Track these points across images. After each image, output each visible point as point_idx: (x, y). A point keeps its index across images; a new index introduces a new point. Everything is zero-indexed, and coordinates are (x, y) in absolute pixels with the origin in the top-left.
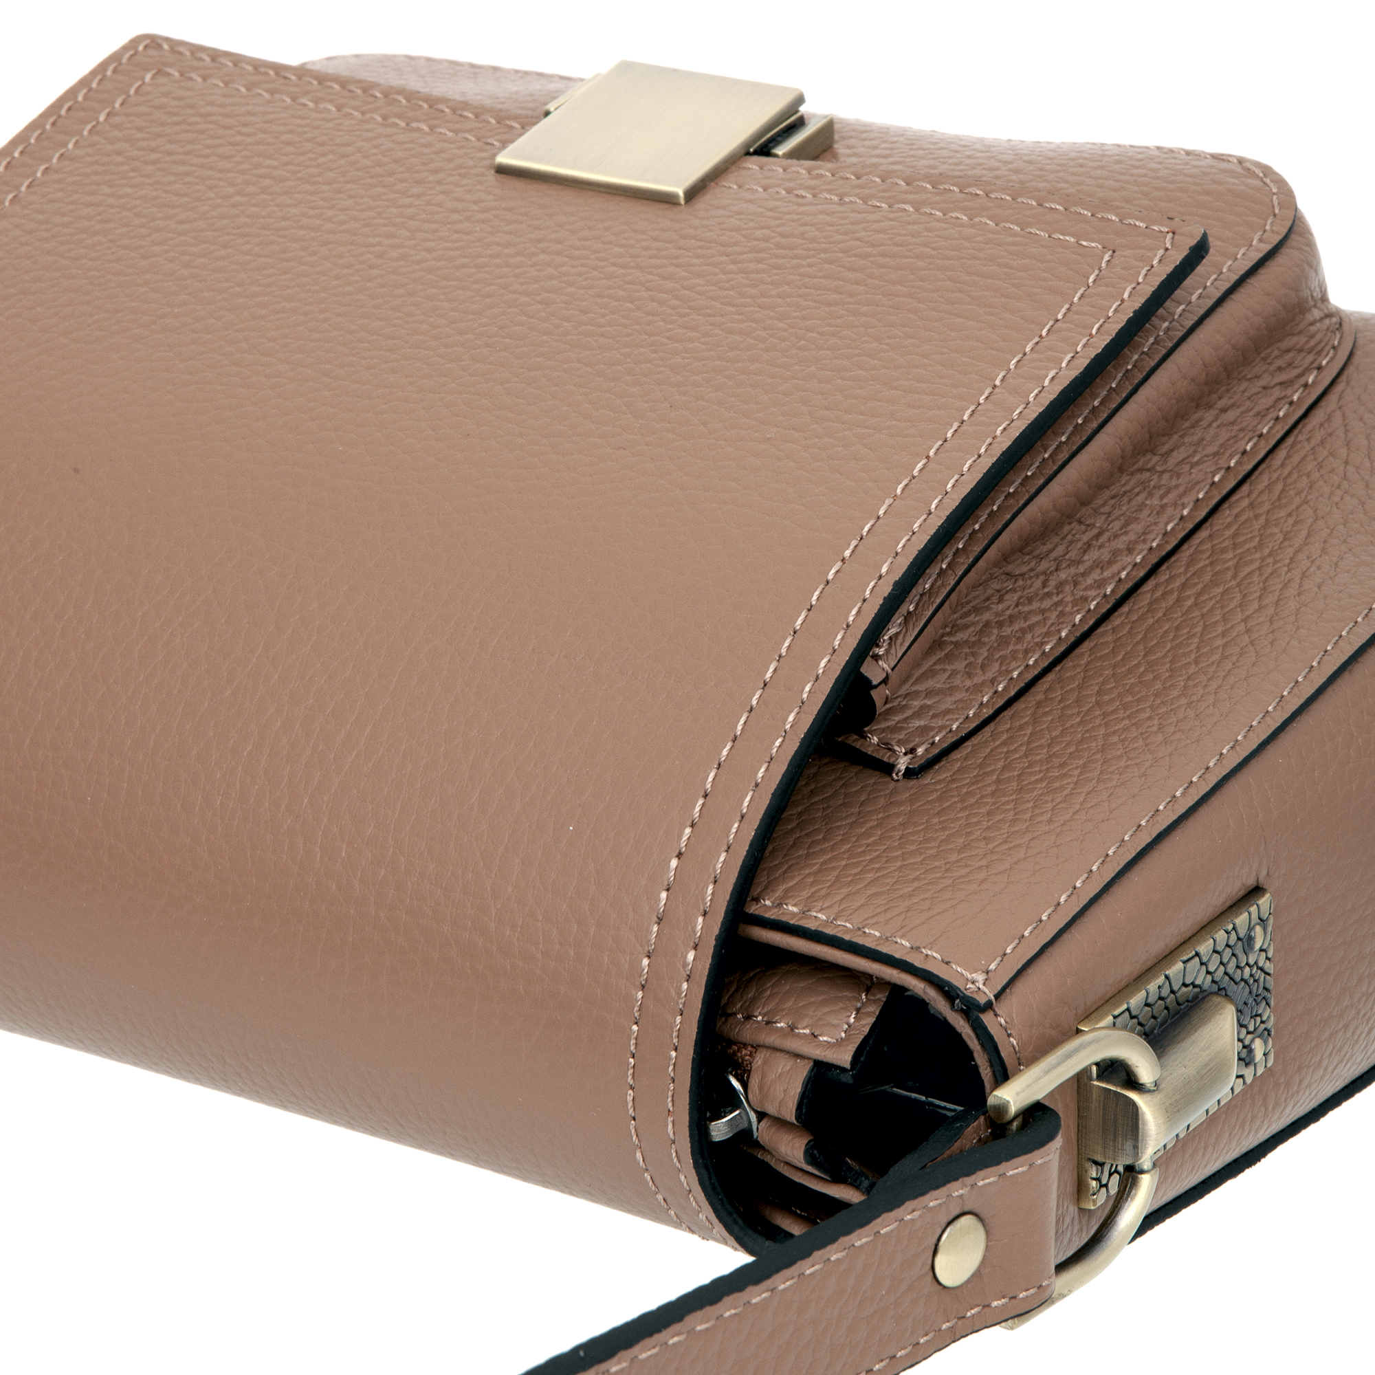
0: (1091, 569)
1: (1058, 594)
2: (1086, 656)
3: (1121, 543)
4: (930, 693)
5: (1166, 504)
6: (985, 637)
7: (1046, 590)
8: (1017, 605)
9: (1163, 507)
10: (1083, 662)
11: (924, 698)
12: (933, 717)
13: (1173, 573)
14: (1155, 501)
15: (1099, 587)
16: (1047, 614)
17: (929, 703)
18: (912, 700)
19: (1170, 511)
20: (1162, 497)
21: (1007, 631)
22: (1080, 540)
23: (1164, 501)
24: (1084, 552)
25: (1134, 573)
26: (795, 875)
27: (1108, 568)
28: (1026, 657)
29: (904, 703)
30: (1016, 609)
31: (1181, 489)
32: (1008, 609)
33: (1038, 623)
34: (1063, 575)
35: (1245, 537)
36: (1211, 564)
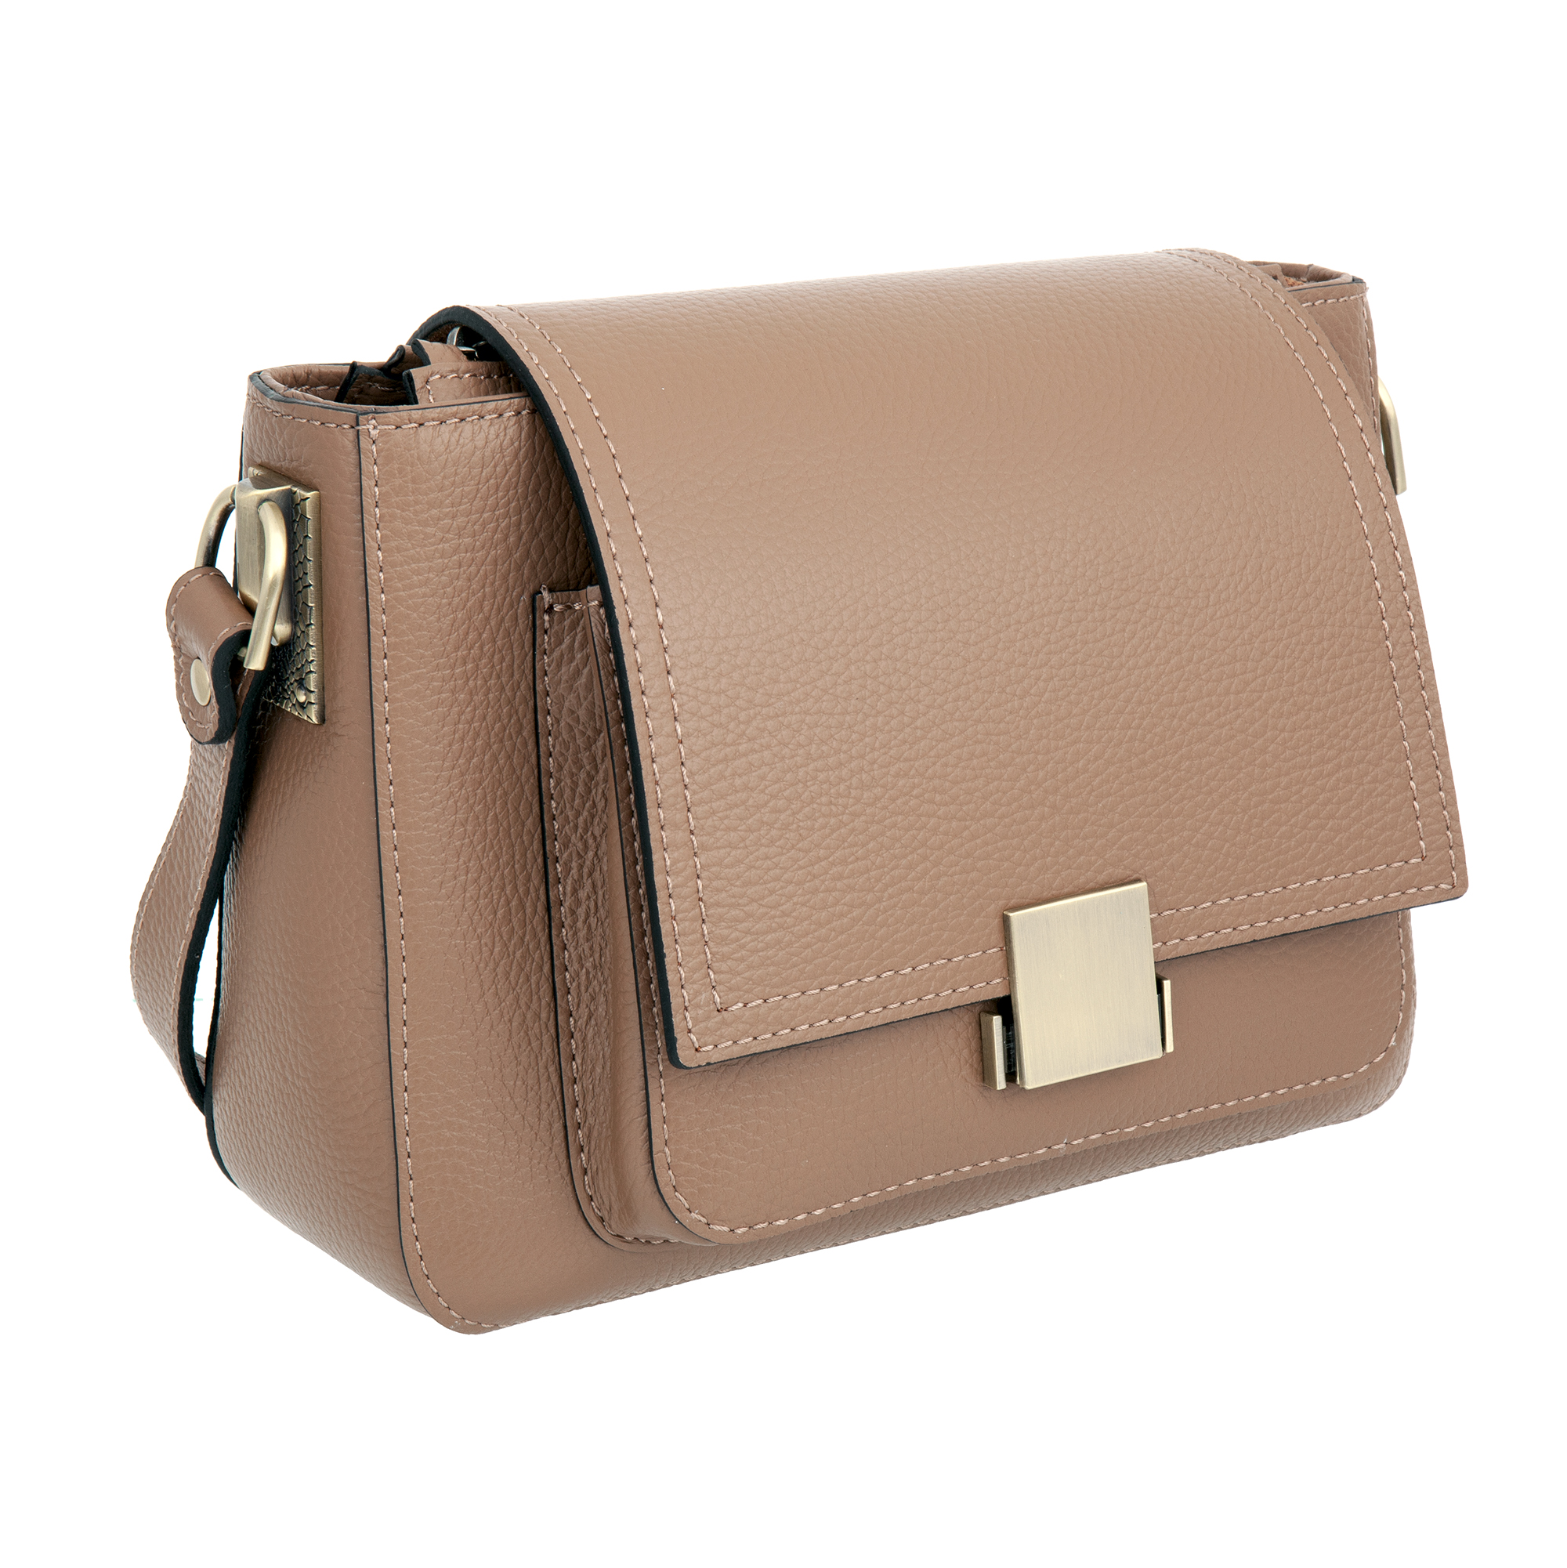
0: (581, 876)
1: (582, 837)
2: (528, 795)
3: (581, 911)
4: (578, 673)
5: (582, 969)
6: (589, 755)
7: (590, 833)
8: (594, 801)
9: (582, 966)
10: (526, 787)
11: (577, 664)
12: (562, 655)
13: (537, 916)
14: (588, 965)
15: (565, 864)
16: (574, 812)
17: (572, 665)
18: (583, 656)
19: (576, 966)
20: (588, 972)
21: (583, 775)
22: (602, 888)
23: (584, 970)
24: (593, 883)
25: (556, 891)
26: (526, 443)
27: (572, 883)
28: (556, 760)
29: (584, 651)
30: (592, 799)
31: (583, 988)
32: (596, 793)
33: (573, 800)
34: (591, 854)
35: (521, 980)
36: (522, 939)
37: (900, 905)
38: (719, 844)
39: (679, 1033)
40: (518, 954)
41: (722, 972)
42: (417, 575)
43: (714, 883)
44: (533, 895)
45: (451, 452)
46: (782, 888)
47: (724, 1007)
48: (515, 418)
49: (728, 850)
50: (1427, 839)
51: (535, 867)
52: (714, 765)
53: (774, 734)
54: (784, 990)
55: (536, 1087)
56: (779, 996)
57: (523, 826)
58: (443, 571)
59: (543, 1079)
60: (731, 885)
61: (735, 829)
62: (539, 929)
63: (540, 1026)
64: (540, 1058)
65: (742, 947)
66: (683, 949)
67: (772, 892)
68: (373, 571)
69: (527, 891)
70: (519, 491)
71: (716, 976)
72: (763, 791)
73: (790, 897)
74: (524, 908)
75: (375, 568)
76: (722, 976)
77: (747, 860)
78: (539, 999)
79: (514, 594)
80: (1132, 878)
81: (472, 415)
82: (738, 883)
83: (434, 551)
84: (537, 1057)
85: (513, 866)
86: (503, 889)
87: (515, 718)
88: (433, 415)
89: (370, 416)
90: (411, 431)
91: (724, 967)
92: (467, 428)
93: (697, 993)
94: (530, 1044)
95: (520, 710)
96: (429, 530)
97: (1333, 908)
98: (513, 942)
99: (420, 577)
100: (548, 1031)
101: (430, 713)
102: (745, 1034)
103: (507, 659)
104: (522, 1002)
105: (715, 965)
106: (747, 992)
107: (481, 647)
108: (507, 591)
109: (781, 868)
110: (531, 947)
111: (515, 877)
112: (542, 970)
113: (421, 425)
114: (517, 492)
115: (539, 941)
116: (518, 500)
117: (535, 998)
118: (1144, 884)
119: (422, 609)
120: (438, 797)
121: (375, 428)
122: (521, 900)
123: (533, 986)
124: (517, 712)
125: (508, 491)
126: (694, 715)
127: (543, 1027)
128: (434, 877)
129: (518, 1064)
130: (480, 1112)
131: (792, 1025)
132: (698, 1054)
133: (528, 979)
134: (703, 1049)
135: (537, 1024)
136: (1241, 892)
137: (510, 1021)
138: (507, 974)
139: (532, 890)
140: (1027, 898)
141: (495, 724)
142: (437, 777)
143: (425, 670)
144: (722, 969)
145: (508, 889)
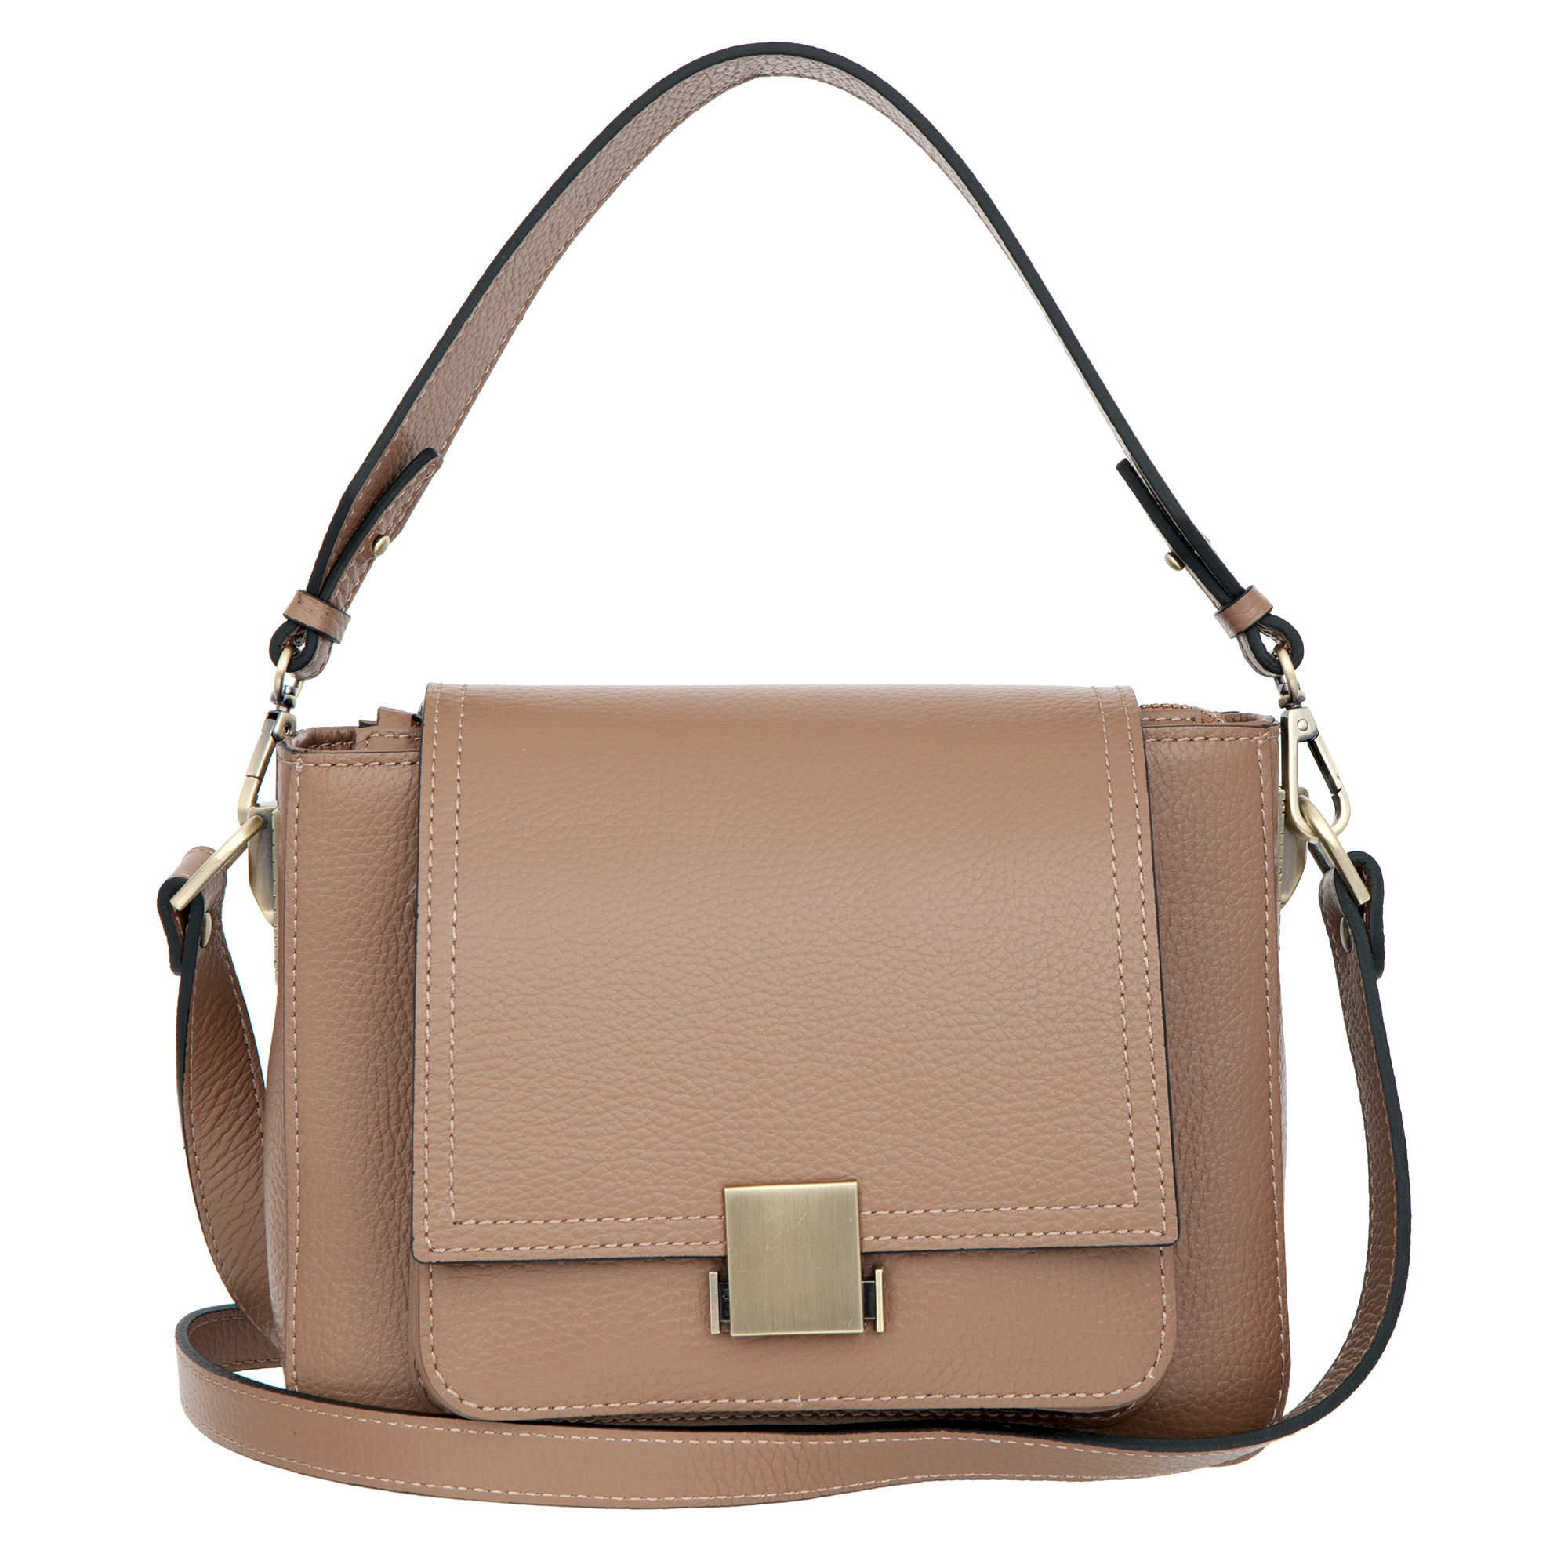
35: (386, 1198)
36: (390, 1166)
37: (625, 1166)
38: (472, 1095)
39: (417, 1234)
40: (386, 1177)
41: (460, 1194)
42: (321, 877)
43: (465, 1125)
44: (403, 1133)
45: (352, 787)
46: (522, 1137)
47: (459, 1220)
48: (410, 767)
49: (480, 1100)
50: (1140, 1189)
51: (407, 1112)
52: (477, 1034)
53: (533, 1017)
54: (513, 1216)
55: (391, 1282)
56: (507, 1220)
57: (399, 1080)
58: (341, 875)
59: (398, 1277)
60: (479, 1128)
61: (488, 1085)
62: (405, 1160)
63: (399, 1236)
64: (396, 1260)
65: (481, 1177)
66: (431, 1171)
67: (513, 1138)
68: (289, 871)
69: (399, 1130)
70: (408, 822)
71: (456, 1196)
72: (516, 1060)
73: (528, 1144)
74: (394, 1142)
75: (291, 869)
76: (461, 1197)
77: (495, 1111)
78: (400, 1215)
79: (401, 900)
80: (848, 1178)
81: (374, 761)
82: (484, 1128)
83: (335, 860)
84: (394, 1259)
85: (388, 1109)
86: (378, 1123)
87: (396, 996)
88: (341, 759)
89: (298, 755)
90: (324, 769)
91: (463, 1190)
92: (367, 770)
93: (439, 1206)
94: (389, 1247)
95: (402, 989)
96: (332, 844)
97: (1042, 1234)
98: (382, 1167)
99: (323, 879)
100: (405, 1240)
101: (325, 982)
102: (474, 1244)
103: (394, 948)
104: (386, 1214)
105: (455, 1188)
106: (480, 1212)
107: (371, 937)
108: (395, 897)
109: (523, 1121)
110: (397, 1173)
111: (388, 1117)
112: (405, 1192)
113: (333, 765)
114: (405, 822)
115: (405, 1170)
116: (406, 828)
117: (397, 1213)
118: (855, 1184)
119: (323, 903)
120: (328, 1047)
121: (300, 764)
122: (392, 1136)
123: (396, 1204)
124: (399, 990)
125: (398, 821)
126: (468, 994)
127: (401, 1237)
128: (321, 1107)
129: (379, 1261)
130: (346, 1293)
131: (516, 1244)
132: (431, 1253)
133: (392, 1197)
134: (435, 1250)
135: (396, 1234)
136: (953, 1206)
137: (375, 1227)
138: (375, 1191)
139: (402, 1130)
140: (746, 1179)
141: (379, 997)
142: (329, 1031)
143: (322, 949)
144: (461, 1191)
145: (382, 1125)
